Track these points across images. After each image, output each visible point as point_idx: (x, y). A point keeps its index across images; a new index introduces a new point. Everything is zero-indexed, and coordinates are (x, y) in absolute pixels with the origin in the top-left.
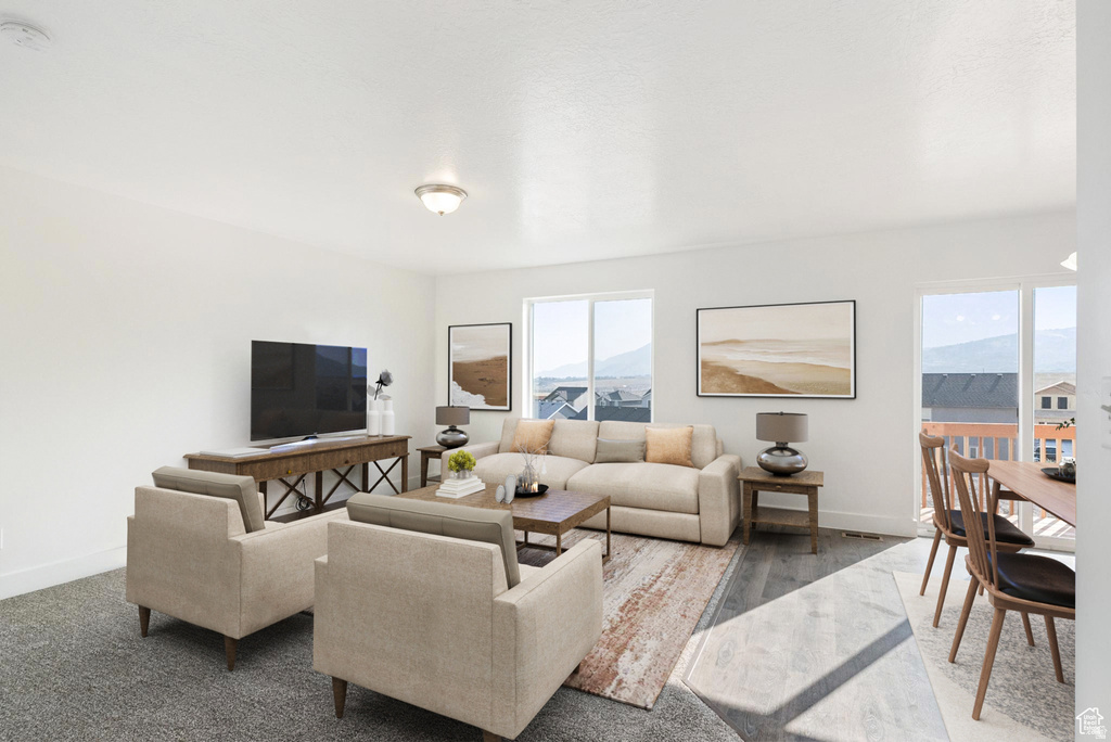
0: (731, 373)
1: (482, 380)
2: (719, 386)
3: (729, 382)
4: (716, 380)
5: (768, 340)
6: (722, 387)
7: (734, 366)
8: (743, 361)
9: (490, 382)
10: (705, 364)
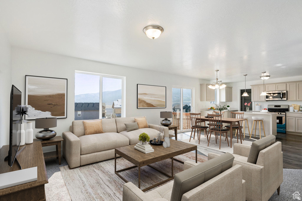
0: (144, 102)
1: (49, 104)
2: (142, 106)
3: (144, 105)
4: (141, 104)
5: (152, 94)
6: (143, 106)
7: (145, 100)
8: (147, 99)
9: (55, 105)
10: (139, 99)
